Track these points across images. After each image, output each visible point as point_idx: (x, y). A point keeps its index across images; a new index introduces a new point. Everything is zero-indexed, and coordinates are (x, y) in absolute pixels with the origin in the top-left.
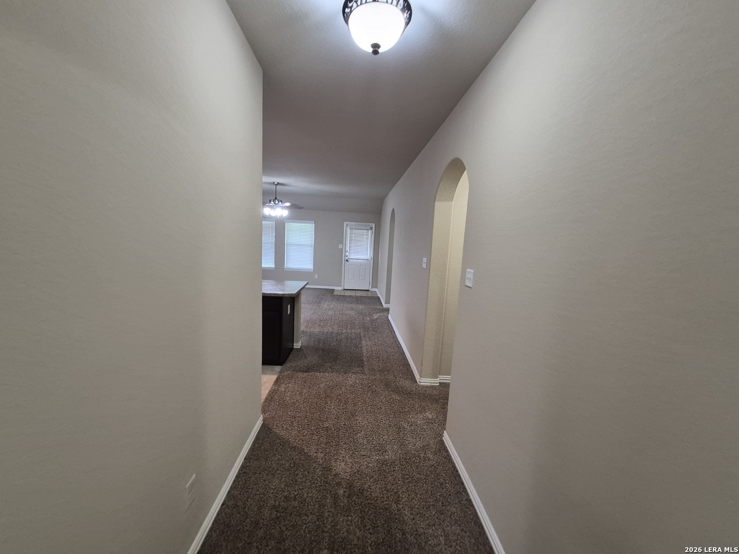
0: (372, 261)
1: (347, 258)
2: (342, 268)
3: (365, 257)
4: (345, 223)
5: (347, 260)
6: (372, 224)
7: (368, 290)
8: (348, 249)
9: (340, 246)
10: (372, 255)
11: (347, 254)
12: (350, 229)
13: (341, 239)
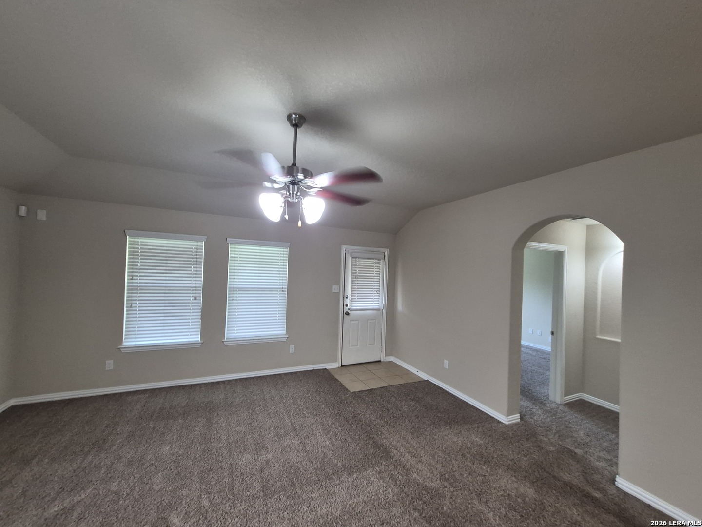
0: (384, 312)
1: (346, 309)
2: (338, 328)
3: (375, 305)
4: (344, 248)
5: (347, 314)
6: (382, 250)
7: (380, 361)
8: (348, 293)
9: (335, 289)
10: (385, 302)
11: (348, 301)
12: (353, 258)
13: (336, 275)
